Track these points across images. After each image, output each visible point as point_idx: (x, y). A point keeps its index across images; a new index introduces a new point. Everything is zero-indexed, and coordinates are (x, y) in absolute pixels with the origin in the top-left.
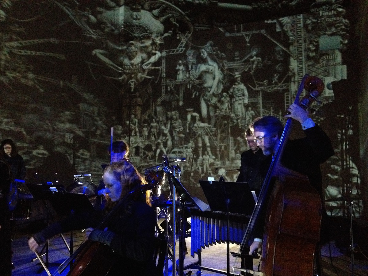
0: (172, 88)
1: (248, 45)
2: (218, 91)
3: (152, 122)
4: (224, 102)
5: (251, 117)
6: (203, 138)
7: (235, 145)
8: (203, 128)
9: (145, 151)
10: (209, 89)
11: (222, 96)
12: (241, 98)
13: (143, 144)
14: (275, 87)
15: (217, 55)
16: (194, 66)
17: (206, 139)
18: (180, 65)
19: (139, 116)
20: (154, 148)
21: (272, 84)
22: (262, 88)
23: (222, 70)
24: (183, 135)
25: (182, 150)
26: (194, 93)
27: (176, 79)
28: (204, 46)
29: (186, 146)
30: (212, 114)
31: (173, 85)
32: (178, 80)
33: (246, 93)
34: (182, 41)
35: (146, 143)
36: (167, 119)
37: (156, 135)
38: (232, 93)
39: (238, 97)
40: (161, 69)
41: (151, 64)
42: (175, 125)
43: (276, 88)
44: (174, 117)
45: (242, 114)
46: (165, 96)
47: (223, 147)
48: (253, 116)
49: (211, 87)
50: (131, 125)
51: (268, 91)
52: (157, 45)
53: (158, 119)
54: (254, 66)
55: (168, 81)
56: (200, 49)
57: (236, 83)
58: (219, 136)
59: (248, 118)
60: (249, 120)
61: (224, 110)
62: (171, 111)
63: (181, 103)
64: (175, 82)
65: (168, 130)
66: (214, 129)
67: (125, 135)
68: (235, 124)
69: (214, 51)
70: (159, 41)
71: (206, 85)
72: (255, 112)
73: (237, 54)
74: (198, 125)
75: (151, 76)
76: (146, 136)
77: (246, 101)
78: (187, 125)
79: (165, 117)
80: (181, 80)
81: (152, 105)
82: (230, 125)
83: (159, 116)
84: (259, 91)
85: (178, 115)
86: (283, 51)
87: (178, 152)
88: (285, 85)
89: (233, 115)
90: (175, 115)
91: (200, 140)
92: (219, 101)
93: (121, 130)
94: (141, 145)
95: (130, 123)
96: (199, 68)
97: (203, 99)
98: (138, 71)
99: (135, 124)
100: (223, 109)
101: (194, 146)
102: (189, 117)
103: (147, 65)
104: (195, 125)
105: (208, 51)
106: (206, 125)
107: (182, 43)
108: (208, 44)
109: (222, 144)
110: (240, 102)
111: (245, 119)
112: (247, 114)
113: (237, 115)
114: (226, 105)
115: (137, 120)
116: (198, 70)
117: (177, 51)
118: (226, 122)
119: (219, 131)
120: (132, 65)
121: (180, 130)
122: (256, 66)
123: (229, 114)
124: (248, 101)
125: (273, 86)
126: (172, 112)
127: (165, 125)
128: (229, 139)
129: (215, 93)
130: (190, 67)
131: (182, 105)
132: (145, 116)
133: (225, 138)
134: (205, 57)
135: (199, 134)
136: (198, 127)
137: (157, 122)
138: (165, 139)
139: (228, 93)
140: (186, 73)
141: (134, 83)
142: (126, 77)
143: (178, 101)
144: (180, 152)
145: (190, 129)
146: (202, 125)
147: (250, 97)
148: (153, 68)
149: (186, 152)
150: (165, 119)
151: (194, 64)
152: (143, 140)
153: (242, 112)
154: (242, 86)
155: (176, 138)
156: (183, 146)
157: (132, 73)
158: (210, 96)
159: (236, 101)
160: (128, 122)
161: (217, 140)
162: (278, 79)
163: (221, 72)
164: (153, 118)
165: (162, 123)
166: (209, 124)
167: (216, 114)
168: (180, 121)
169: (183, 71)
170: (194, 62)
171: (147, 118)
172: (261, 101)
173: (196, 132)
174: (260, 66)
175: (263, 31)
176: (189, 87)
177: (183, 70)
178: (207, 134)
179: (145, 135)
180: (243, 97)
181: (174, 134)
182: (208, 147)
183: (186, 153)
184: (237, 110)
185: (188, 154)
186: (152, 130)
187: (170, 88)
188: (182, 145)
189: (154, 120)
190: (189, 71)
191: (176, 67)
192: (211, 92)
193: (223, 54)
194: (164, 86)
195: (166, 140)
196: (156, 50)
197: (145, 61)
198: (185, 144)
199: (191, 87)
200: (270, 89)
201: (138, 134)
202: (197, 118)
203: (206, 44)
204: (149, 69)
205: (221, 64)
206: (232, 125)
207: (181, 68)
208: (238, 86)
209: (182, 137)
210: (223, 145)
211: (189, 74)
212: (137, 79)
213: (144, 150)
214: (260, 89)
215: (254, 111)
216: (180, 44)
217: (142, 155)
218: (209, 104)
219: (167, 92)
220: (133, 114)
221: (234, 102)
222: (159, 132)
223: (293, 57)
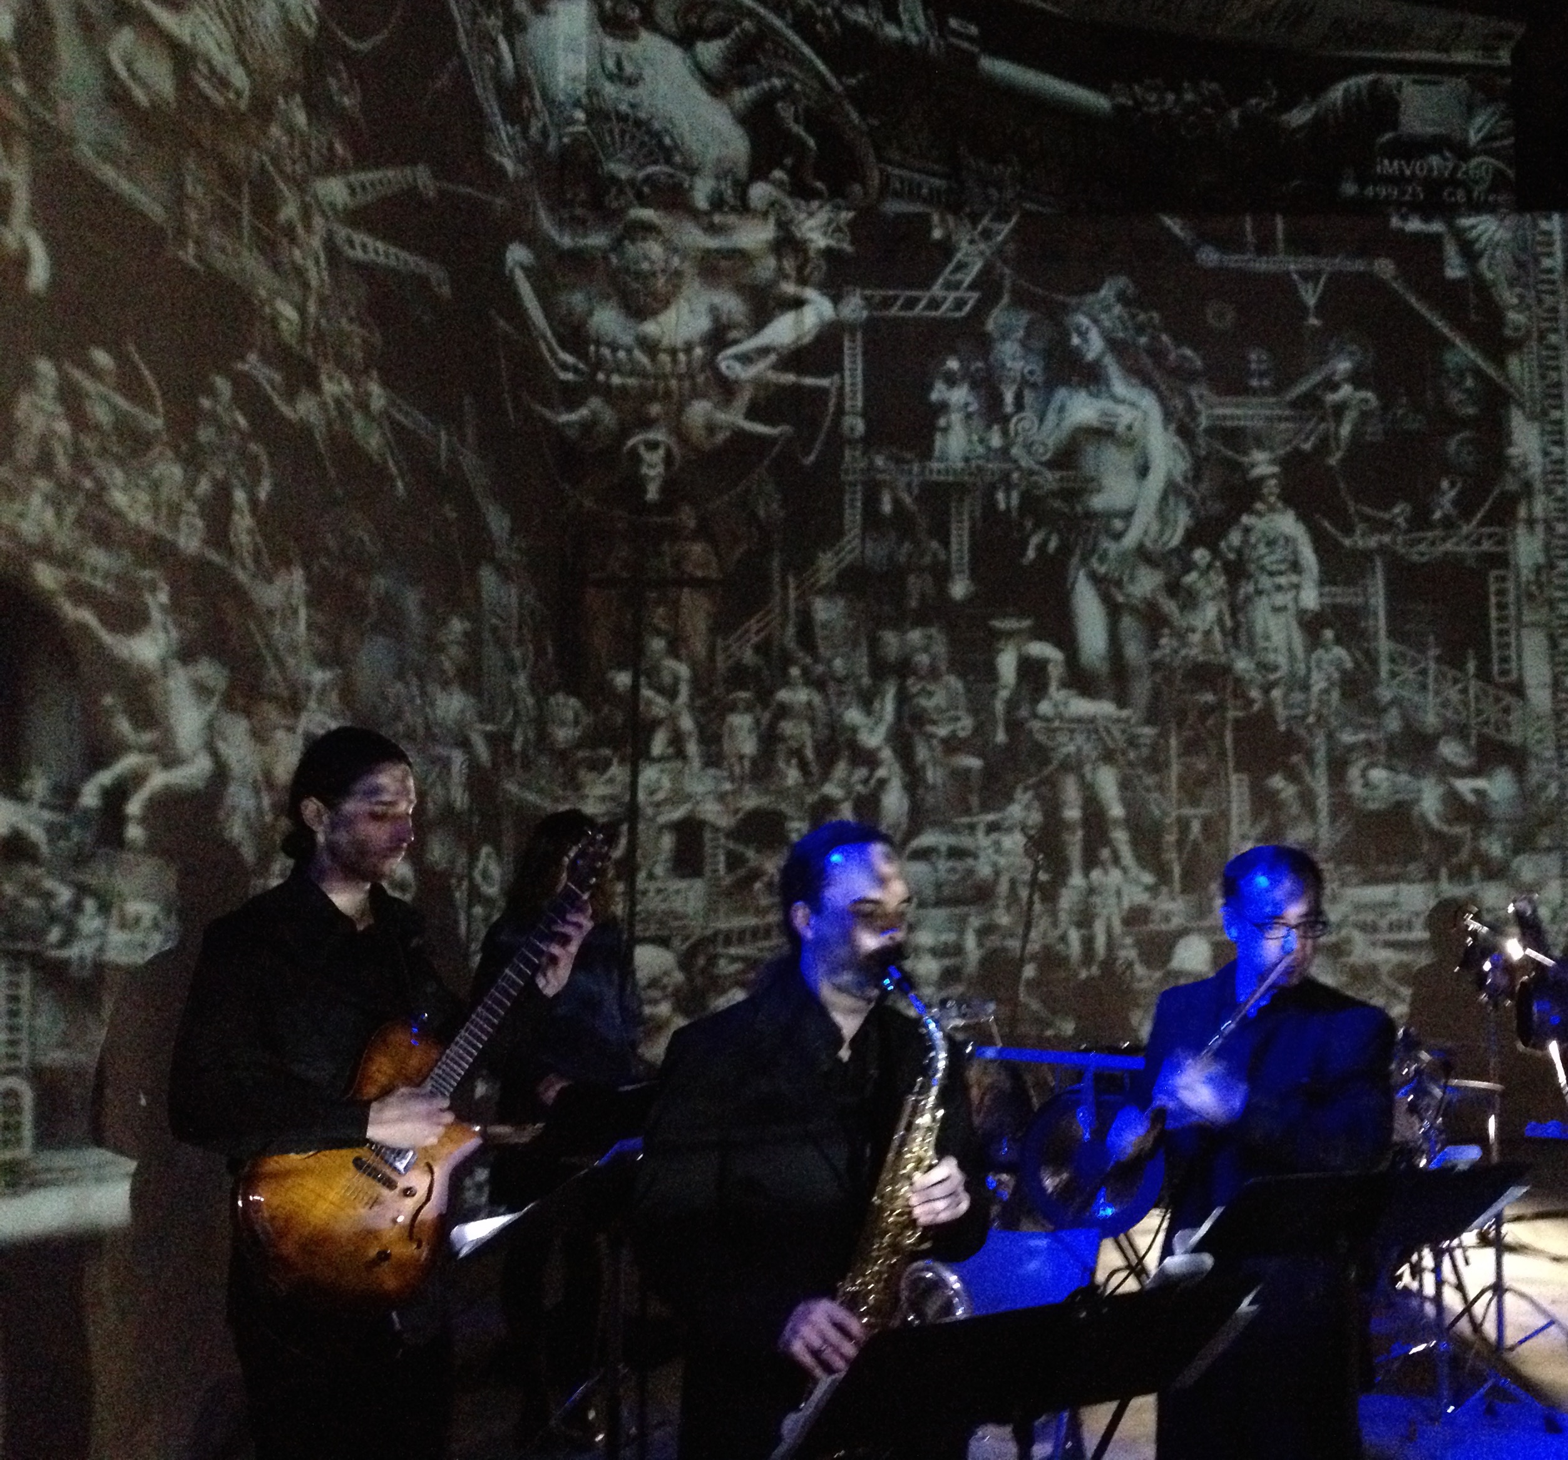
0: (908, 500)
1: (1313, 321)
2: (1165, 538)
3: (787, 683)
4: (1198, 592)
5: (1336, 675)
6: (1089, 776)
7: (1256, 815)
8: (1089, 724)
9: (740, 848)
10: (1118, 524)
11: (1189, 566)
12: (1282, 580)
13: (727, 805)
14: (1444, 540)
15: (1157, 354)
16: (1029, 396)
17: (1107, 781)
18: (951, 381)
19: (699, 647)
20: (798, 830)
21: (1431, 526)
22: (1386, 539)
23: (1185, 433)
24: (974, 762)
25: (966, 841)
26: (1035, 540)
27: (926, 453)
28: (1090, 298)
29: (991, 817)
30: (1133, 651)
31: (909, 485)
32: (943, 458)
33: (1308, 556)
34: (959, 256)
35: (751, 801)
36: (880, 669)
37: (809, 753)
38: (1239, 552)
39: (1271, 574)
40: (834, 390)
41: (773, 357)
42: (923, 702)
43: (1449, 546)
44: (923, 659)
45: (1292, 658)
46: (863, 540)
47: (1196, 827)
48: (1344, 672)
49: (1128, 515)
50: (647, 693)
51: (1415, 558)
52: (812, 254)
53: (820, 669)
54: (1345, 430)
55: (880, 461)
56: (1065, 308)
57: (1259, 506)
58: (1175, 770)
59: (1318, 683)
60: (1326, 691)
61: (1196, 638)
62: (899, 623)
63: (959, 589)
64: (922, 472)
65: (882, 730)
66: (1148, 731)
67: (606, 752)
68: (1256, 707)
69: (1140, 329)
70: (825, 234)
71: (1098, 502)
72: (1352, 655)
73: (1256, 358)
74: (1062, 708)
75: (773, 423)
76: (747, 763)
77: (1310, 598)
78: (999, 707)
79: (865, 660)
80: (960, 465)
81: (785, 587)
82: (1231, 714)
83: (824, 651)
84: (1367, 556)
85: (940, 648)
86: (1478, 373)
87: (943, 848)
88: (1490, 536)
89: (1243, 665)
90: (926, 649)
91: (1071, 791)
92: (1173, 588)
93: (576, 722)
94: (711, 811)
95: (635, 687)
96: (1062, 409)
97: (1082, 574)
98: (687, 384)
99: (671, 693)
100: (1193, 630)
101: (1036, 817)
102: (1007, 663)
103: (745, 359)
104: (1044, 707)
105: (1107, 324)
106: (1104, 708)
107: (961, 267)
108: (1107, 292)
109: (1188, 811)
110: (1280, 599)
111: (1306, 687)
112: (1313, 664)
113: (1264, 667)
114: (1210, 612)
115: (684, 670)
116: (1051, 417)
117: (934, 304)
118: (1209, 697)
119: (1173, 742)
120: (650, 347)
121: (954, 732)
122: (1356, 433)
123: (1223, 659)
124: (1321, 595)
125: (1438, 533)
126: (905, 632)
127: (867, 701)
128: (1228, 784)
129: (1148, 544)
130: (1009, 397)
131: (970, 600)
132: (734, 648)
133: (1203, 781)
134: (1091, 356)
135: (1068, 755)
136: (1061, 717)
137: (819, 684)
138: (866, 782)
139: (1215, 552)
140: (989, 427)
141: (661, 452)
142: (609, 417)
143: (942, 574)
144: (956, 853)
145: (1014, 726)
146: (1081, 706)
147: (1327, 578)
148: (790, 378)
149: (990, 851)
150: (864, 671)
151: (1034, 386)
152: (728, 786)
153: (1290, 650)
154: (1287, 523)
155: (933, 775)
156: (975, 819)
157: (651, 396)
158: (1123, 556)
159: (1259, 593)
160: (623, 679)
161: (1161, 788)
162: (1456, 503)
163: (1176, 440)
164: (787, 660)
165: (849, 687)
166: (1122, 701)
167: (1157, 655)
168: (954, 682)
169: (969, 416)
170: (1031, 372)
171: (748, 656)
172: (1379, 601)
173: (1050, 744)
174: (1374, 431)
175: (1385, 267)
176: (1008, 503)
177: (971, 409)
178: (1108, 757)
179: (741, 757)
180: (1294, 579)
181: (922, 753)
182: (1116, 822)
183: (995, 857)
184: (1267, 638)
185: (1002, 861)
186: (787, 727)
187: (897, 502)
188: (968, 811)
189: (795, 671)
190: (1005, 420)
191: (930, 387)
192: (1130, 540)
193: (1188, 352)
194: (859, 488)
195: (873, 782)
196: (803, 281)
197: (734, 334)
198: (985, 808)
199: (1015, 500)
200: (1422, 547)
201: (692, 748)
202: (1055, 672)
203: (1096, 289)
204: (759, 383)
205: (1179, 404)
206: (1240, 714)
207: (959, 395)
208: (1265, 519)
209: (968, 771)
210: (1196, 817)
211: (1005, 433)
212: (679, 432)
213: (731, 845)
214: (1372, 542)
215: (1348, 649)
216: (950, 267)
217: (722, 867)
218: (1120, 599)
219: (872, 518)
220: (659, 632)
221: (1248, 599)
222: (832, 739)
223: (1521, 406)
